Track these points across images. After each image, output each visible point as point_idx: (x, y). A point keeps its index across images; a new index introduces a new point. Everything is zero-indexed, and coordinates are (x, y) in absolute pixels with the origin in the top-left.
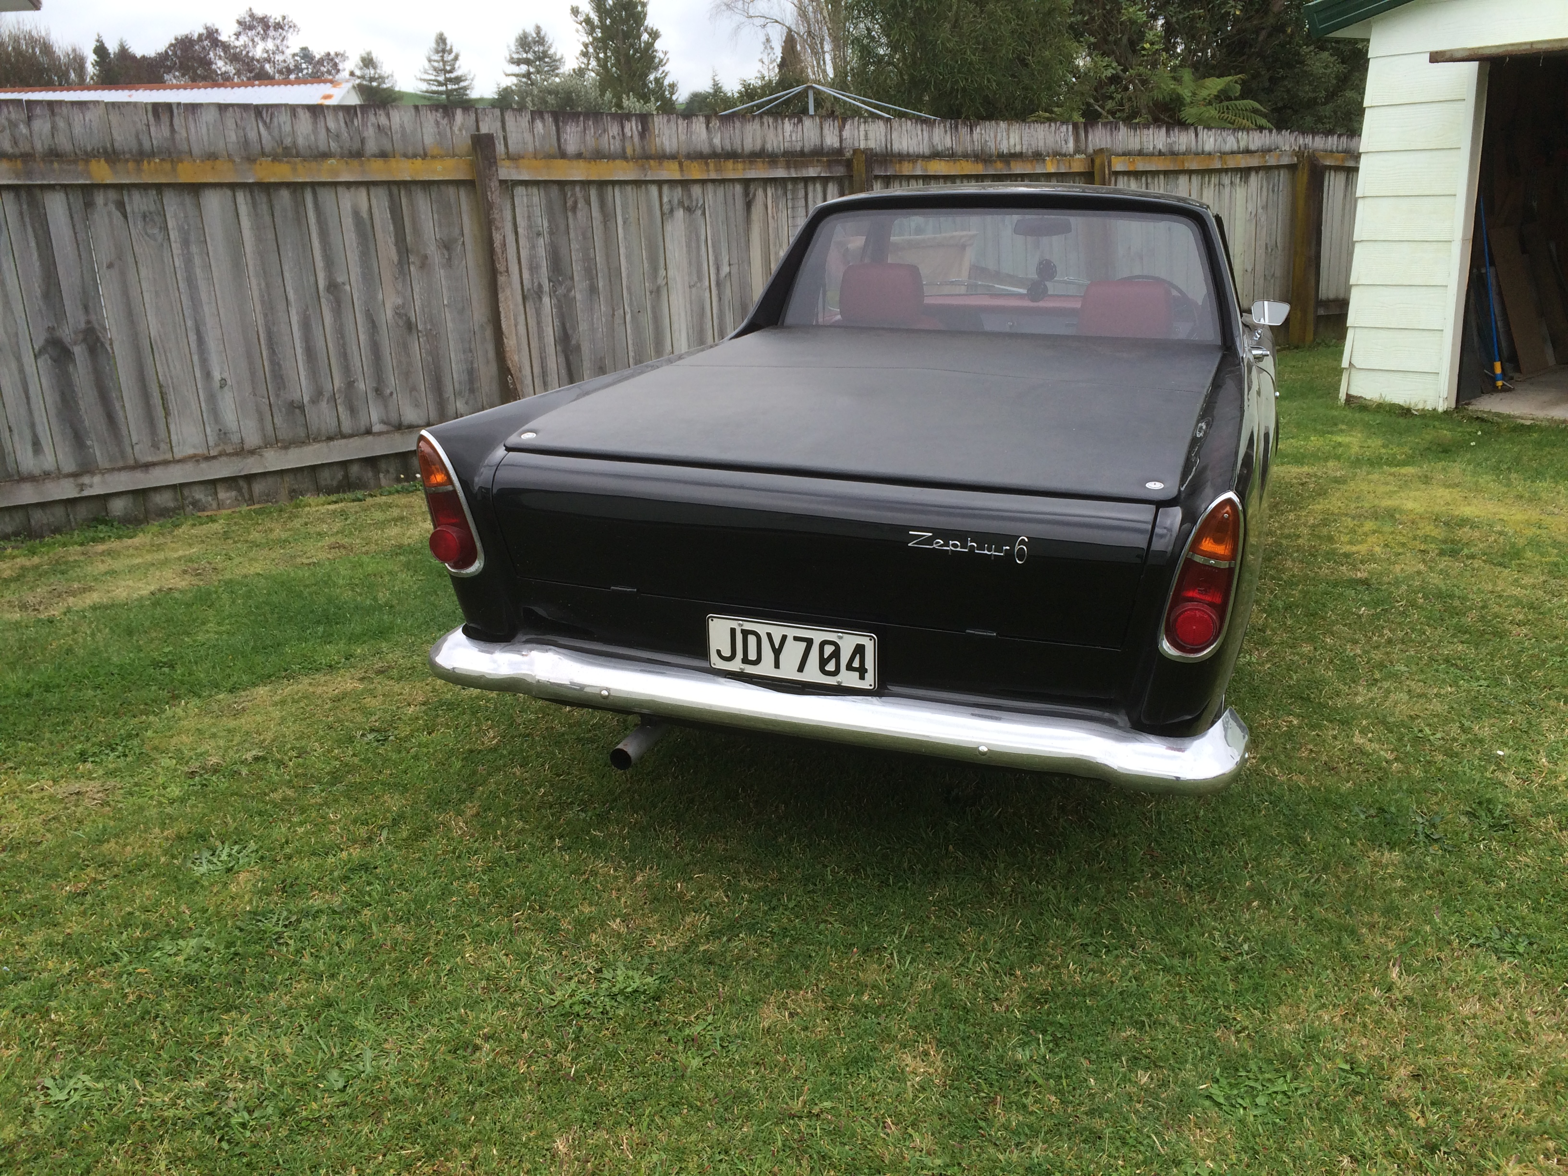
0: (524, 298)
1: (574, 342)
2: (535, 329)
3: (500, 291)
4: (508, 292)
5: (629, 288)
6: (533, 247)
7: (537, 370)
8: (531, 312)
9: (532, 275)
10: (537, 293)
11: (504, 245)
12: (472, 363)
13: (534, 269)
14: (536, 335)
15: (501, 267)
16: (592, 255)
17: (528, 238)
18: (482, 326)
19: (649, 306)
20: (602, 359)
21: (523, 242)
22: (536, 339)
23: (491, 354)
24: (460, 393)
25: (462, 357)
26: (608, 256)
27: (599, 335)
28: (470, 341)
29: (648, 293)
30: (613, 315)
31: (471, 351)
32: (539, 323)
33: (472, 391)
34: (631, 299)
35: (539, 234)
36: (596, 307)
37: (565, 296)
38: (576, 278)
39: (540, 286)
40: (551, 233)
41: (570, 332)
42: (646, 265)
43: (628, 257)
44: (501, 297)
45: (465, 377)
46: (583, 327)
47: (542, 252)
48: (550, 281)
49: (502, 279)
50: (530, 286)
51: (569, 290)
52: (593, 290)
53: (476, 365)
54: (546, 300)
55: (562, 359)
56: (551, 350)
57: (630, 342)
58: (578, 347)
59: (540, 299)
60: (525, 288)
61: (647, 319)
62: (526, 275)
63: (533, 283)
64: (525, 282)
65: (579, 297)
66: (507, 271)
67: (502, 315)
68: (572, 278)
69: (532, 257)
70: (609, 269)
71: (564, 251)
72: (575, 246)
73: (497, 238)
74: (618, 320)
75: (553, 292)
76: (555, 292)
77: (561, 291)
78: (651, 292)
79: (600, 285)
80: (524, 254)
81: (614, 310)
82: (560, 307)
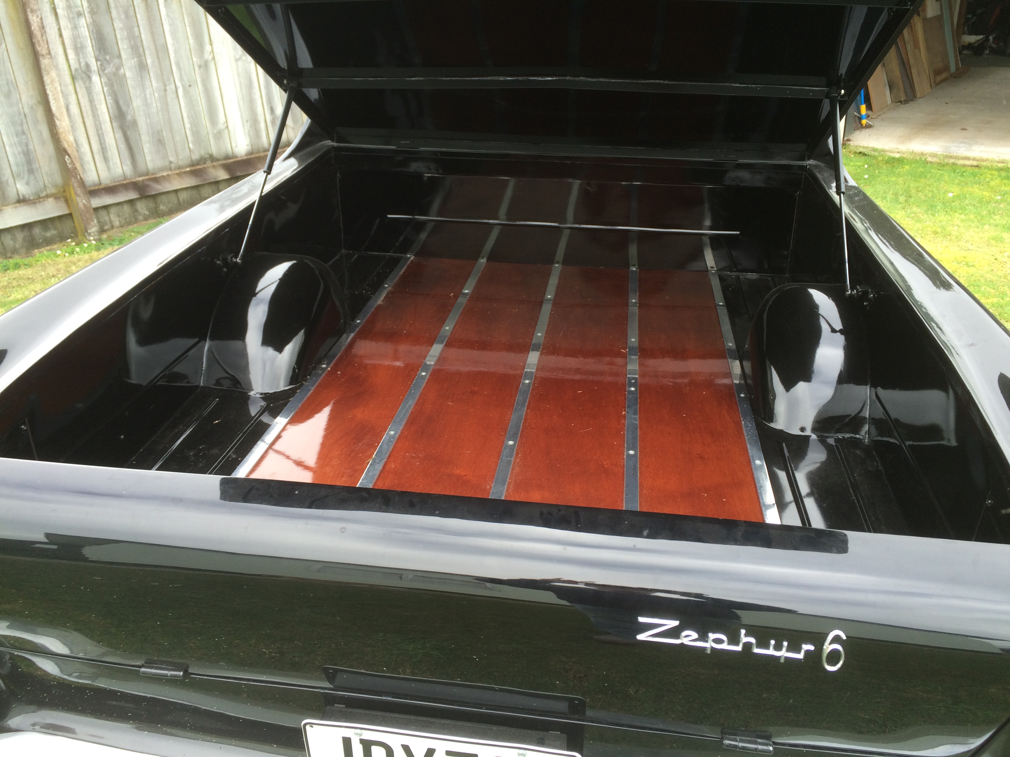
0: (73, 78)
1: (129, 118)
2: (88, 108)
3: (44, 74)
4: (53, 74)
5: (178, 65)
6: (75, 27)
7: (96, 147)
8: (82, 92)
9: (77, 54)
10: (85, 73)
11: (42, 27)
12: (27, 145)
13: (79, 49)
14: (90, 113)
15: (42, 49)
16: (137, 33)
17: (69, 18)
18: (32, 108)
19: (199, 80)
20: (159, 132)
21: (64, 22)
22: (91, 117)
23: (46, 134)
24: (19, 175)
25: (16, 139)
26: (153, 34)
27: (154, 110)
28: (22, 125)
29: (196, 68)
30: (165, 90)
31: (24, 133)
32: (91, 101)
33: (31, 171)
34: (181, 74)
35: (79, 14)
36: (147, 83)
37: (115, 74)
38: (124, 56)
39: (88, 66)
40: (92, 12)
41: (124, 108)
42: (192, 41)
43: (174, 33)
44: (47, 79)
45: (21, 159)
46: (137, 103)
47: (85, 32)
48: (97, 60)
49: (45, 62)
50: (77, 66)
51: (118, 68)
52: (142, 67)
53: (31, 147)
54: (95, 78)
55: (119, 135)
56: (107, 126)
57: (185, 115)
58: (134, 123)
59: (90, 78)
60: (73, 68)
61: (198, 91)
62: (72, 55)
63: (80, 63)
64: (72, 62)
65: (128, 74)
66: (49, 53)
67: (51, 98)
68: (120, 56)
69: (76, 38)
70: (156, 46)
71: (107, 30)
72: (118, 25)
73: (34, 20)
74: (171, 96)
75: (101, 71)
76: (104, 70)
77: (110, 69)
78: (200, 67)
79: (149, 61)
80: (66, 34)
81: (165, 86)
82: (110, 85)
